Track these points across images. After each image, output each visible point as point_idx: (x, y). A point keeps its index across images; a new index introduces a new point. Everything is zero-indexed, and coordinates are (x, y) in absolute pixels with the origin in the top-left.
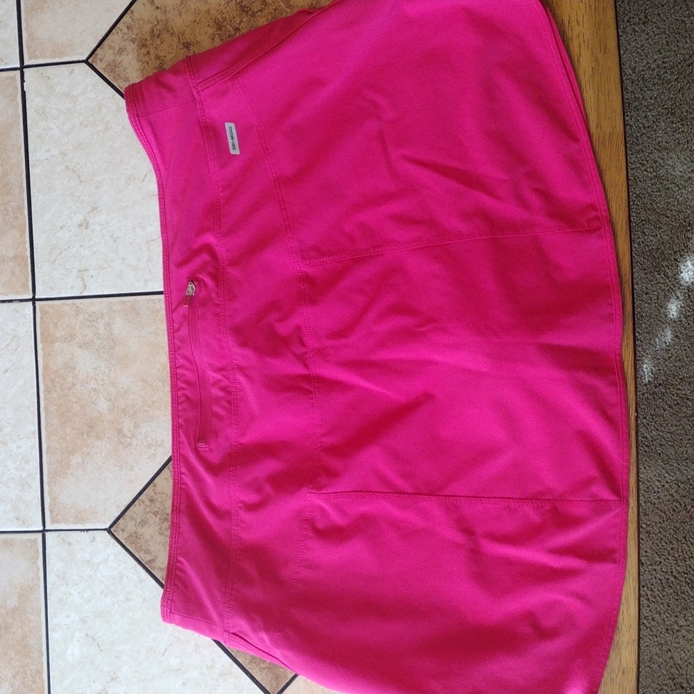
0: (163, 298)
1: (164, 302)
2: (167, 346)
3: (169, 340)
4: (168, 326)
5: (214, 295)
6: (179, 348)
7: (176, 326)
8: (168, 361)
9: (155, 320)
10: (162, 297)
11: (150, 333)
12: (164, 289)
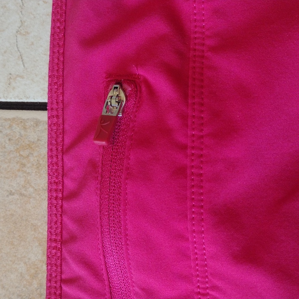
0: (46, 119)
1: (46, 126)
2: (45, 227)
3: (50, 215)
4: (50, 183)
5: (173, 121)
6: (73, 238)
7: (70, 185)
8: (45, 258)
9: (24, 165)
10: (43, 116)
11: (11, 193)
12: (50, 97)
